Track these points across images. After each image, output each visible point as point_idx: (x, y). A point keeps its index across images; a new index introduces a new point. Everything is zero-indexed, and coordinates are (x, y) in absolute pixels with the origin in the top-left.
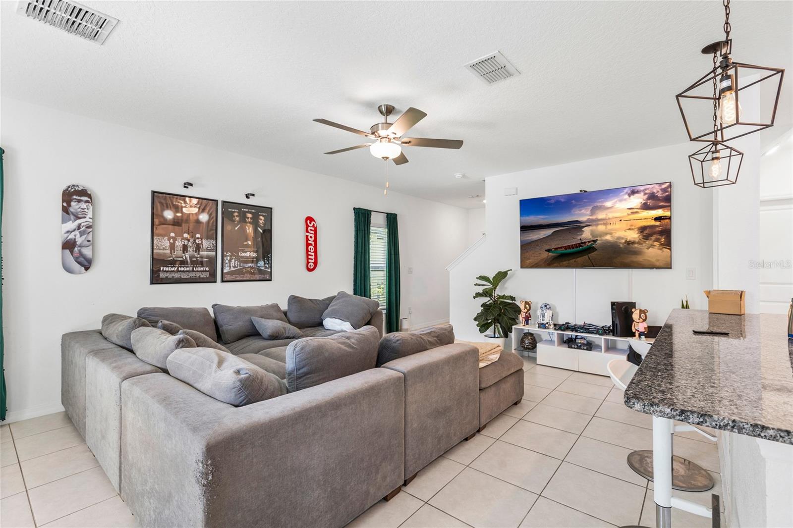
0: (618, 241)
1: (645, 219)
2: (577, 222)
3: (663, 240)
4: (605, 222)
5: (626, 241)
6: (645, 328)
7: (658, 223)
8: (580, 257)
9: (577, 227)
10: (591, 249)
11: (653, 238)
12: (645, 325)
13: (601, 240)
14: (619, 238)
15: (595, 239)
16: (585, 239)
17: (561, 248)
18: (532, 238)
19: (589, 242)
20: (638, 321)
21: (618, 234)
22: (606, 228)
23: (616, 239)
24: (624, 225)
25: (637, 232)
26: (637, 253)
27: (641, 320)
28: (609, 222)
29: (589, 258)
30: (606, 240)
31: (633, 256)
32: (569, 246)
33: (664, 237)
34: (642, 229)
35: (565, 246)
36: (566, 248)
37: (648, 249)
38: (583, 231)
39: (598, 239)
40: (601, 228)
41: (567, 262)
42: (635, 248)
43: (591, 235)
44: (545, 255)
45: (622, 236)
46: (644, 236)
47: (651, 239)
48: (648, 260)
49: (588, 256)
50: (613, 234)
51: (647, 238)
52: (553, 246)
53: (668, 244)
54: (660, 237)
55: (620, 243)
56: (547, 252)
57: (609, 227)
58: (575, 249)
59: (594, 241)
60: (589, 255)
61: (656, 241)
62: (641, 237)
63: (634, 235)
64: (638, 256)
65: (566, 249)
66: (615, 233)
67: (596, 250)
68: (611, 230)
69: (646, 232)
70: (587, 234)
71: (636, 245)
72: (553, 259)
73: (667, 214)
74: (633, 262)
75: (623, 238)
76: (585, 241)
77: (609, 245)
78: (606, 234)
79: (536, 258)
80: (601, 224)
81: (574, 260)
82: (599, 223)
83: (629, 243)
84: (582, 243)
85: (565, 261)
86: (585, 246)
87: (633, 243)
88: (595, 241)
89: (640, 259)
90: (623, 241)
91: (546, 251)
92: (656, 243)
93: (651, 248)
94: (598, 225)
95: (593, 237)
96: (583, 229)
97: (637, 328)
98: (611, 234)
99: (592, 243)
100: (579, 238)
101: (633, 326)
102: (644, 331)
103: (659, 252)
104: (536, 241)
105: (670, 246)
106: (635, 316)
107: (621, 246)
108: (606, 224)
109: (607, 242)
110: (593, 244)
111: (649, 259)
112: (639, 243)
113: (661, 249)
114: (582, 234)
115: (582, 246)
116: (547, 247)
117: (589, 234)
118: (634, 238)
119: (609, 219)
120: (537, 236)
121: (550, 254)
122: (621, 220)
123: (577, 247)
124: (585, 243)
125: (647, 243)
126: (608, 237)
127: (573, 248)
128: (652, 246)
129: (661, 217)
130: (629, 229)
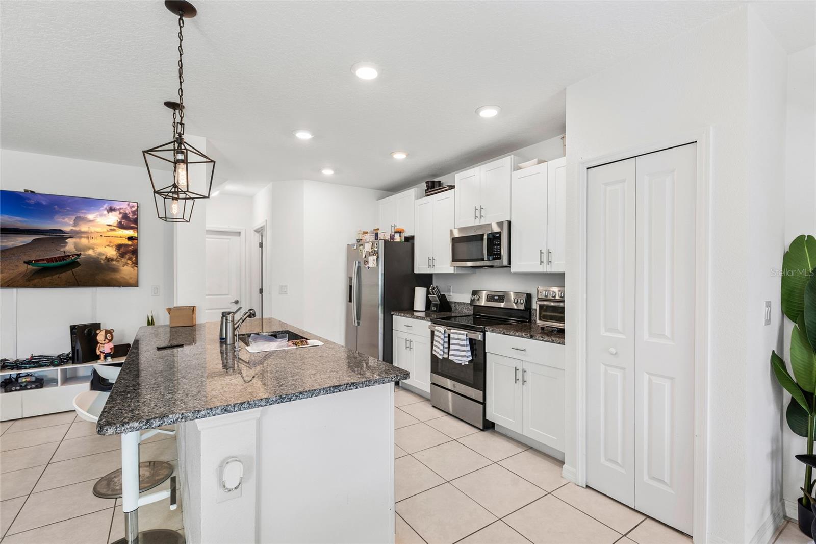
0: (99, 257)
1: (121, 237)
2: (60, 231)
3: (134, 259)
4: (88, 235)
5: (106, 257)
6: (111, 348)
7: (130, 243)
8: (64, 272)
9: (59, 237)
10: (75, 264)
11: (127, 256)
12: (111, 345)
13: (85, 255)
14: (100, 254)
15: (79, 253)
16: (69, 252)
17: (43, 260)
18: (7, 244)
19: (73, 255)
20: (103, 342)
21: (101, 249)
22: (89, 242)
23: (98, 255)
24: (104, 241)
25: (115, 249)
26: (115, 270)
27: (107, 341)
28: (91, 235)
29: (73, 274)
30: (89, 255)
31: (112, 273)
32: (52, 258)
33: (134, 256)
34: (119, 247)
35: (48, 259)
36: (49, 260)
37: (123, 267)
38: (67, 243)
39: (82, 253)
40: (84, 241)
41: (50, 278)
42: (114, 264)
43: (75, 247)
44: (23, 268)
45: (103, 252)
46: (120, 253)
47: (125, 258)
48: (124, 278)
49: (72, 272)
50: (96, 249)
51: (122, 255)
52: (34, 256)
53: (136, 264)
54: (132, 256)
55: (101, 259)
56: (26, 265)
57: (92, 241)
58: (59, 263)
59: (77, 255)
60: (73, 270)
61: (129, 260)
62: (118, 254)
63: (112, 252)
64: (116, 273)
65: (48, 262)
66: (97, 248)
67: (80, 265)
68: (93, 245)
69: (122, 250)
70: (70, 246)
71: (114, 262)
72: (34, 274)
73: (136, 235)
74: (112, 279)
75: (103, 254)
76: (68, 254)
77: (92, 260)
78: (89, 248)
79: (11, 271)
80: (84, 237)
81: (58, 275)
82: (83, 235)
83: (109, 260)
84: (66, 256)
85: (48, 276)
86: (69, 260)
87: (112, 260)
88: (79, 255)
89: (117, 276)
90: (104, 257)
91: (25, 262)
92: (129, 262)
93: (126, 267)
94: (81, 237)
95: (76, 250)
96: (67, 241)
97: (102, 350)
98: (93, 249)
99: (76, 256)
100: (62, 250)
101: (97, 349)
102: (110, 351)
103: (132, 269)
104: (11, 249)
105: (137, 265)
106: (100, 337)
107: (102, 262)
108: (88, 238)
109: (90, 257)
110: (77, 258)
111: (125, 276)
112: (116, 260)
113: (133, 268)
114: (65, 246)
115: (65, 260)
116: (27, 259)
117: (73, 247)
118: (113, 255)
119: (91, 233)
120: (12, 243)
121: (30, 267)
122: (101, 236)
123: (60, 261)
124: (69, 256)
125: (123, 260)
126: (90, 252)
127: (56, 261)
128: (126, 264)
129: (132, 237)
130: (109, 246)
